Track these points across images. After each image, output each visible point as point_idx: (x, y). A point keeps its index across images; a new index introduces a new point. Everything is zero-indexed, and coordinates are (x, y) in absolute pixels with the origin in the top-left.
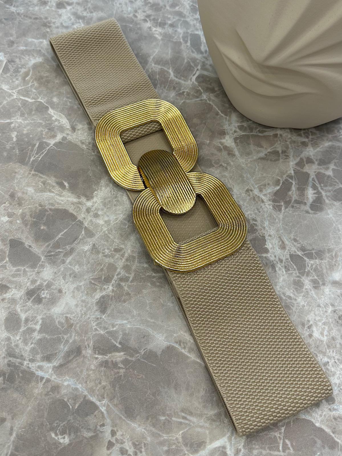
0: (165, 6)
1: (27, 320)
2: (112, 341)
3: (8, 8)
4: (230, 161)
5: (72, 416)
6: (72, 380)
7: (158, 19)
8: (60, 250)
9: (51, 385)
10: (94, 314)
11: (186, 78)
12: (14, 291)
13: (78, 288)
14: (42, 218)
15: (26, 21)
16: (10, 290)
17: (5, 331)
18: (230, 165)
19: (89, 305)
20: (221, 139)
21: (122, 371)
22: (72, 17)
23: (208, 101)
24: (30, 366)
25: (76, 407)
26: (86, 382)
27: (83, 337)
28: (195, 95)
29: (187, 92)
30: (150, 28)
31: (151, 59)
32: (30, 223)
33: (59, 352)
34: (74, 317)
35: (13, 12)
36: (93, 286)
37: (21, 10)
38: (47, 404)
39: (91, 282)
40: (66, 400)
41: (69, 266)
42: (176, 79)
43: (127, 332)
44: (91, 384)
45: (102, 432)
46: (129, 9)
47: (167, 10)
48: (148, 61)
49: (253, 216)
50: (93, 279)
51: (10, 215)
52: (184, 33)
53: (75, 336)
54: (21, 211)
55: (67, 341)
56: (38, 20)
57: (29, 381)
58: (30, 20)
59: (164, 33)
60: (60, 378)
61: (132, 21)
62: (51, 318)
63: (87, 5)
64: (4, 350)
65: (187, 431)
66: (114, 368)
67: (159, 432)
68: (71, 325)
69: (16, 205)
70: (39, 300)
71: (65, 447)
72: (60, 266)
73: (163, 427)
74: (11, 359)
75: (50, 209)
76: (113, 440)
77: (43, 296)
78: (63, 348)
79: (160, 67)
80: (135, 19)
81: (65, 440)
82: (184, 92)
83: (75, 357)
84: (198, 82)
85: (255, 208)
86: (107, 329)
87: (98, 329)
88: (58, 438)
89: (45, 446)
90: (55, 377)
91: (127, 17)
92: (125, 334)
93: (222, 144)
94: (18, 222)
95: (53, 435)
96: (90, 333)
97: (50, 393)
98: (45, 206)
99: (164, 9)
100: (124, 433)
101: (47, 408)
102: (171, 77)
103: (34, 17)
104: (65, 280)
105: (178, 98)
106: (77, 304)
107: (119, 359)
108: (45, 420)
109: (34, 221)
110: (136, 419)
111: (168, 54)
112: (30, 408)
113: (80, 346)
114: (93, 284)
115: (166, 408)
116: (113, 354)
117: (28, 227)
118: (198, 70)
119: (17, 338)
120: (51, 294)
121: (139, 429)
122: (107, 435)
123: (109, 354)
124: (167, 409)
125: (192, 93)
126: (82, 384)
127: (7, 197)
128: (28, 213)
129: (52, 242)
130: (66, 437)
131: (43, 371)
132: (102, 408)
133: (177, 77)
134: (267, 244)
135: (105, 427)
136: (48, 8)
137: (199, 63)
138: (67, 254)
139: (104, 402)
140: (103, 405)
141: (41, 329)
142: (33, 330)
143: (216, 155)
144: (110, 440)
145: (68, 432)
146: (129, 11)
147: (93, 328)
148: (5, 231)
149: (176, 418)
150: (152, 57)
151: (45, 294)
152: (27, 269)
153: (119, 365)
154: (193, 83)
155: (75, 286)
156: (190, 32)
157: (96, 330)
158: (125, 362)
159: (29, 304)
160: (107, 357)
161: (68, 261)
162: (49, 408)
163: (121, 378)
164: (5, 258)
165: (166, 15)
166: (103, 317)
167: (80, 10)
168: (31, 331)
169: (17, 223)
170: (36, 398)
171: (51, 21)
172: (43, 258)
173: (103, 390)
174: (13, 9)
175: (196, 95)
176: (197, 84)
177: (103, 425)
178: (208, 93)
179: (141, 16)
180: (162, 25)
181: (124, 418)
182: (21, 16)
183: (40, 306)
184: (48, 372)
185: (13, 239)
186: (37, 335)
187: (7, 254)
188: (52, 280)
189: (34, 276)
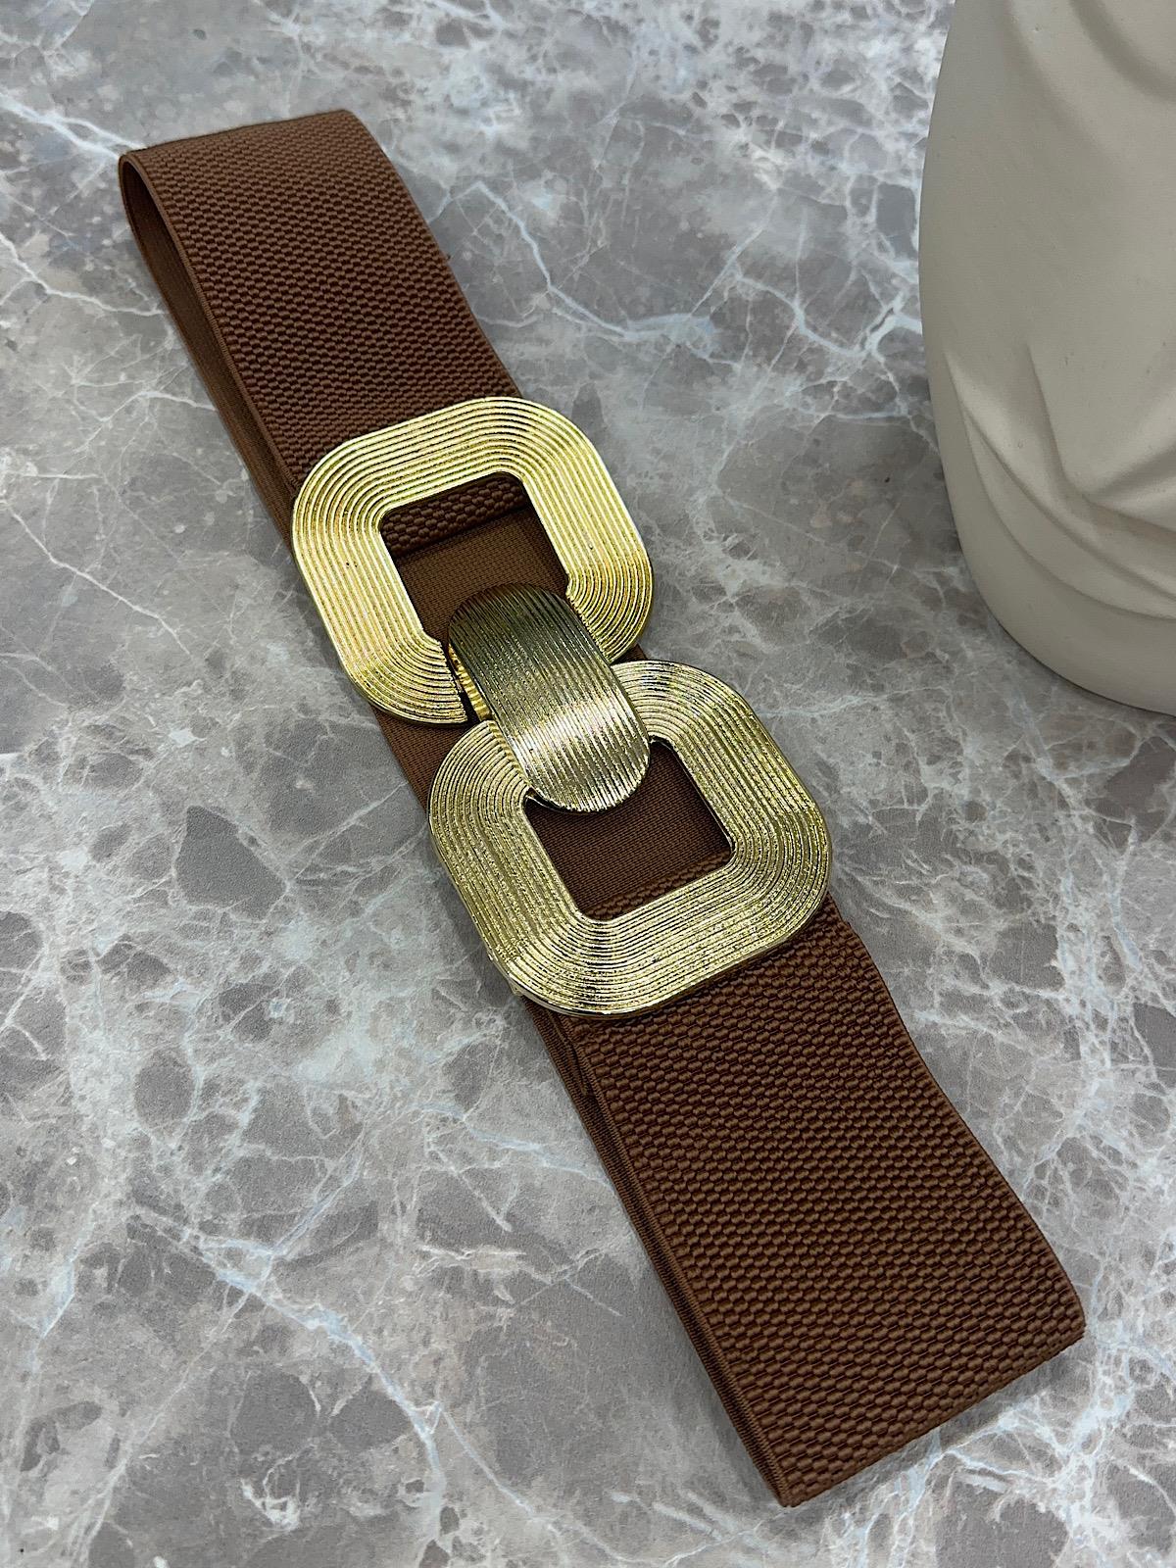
0: (806, 77)
1: (211, 1088)
2: (485, 1204)
3: (274, 24)
4: (963, 645)
5: (317, 1440)
6: (333, 1315)
7: (775, 121)
8: (351, 869)
9: (263, 1321)
10: (435, 1102)
11: (848, 334)
12: (182, 984)
13: (391, 1007)
14: (304, 753)
15: (329, 76)
16: (169, 978)
17: (135, 1113)
18: (964, 657)
19: (421, 1070)
20: (943, 563)
21: (504, 1314)
22: (484, 80)
23: (912, 424)
24: (201, 1245)
25: (336, 1411)
26: (380, 1331)
27: (389, 1177)
28: (869, 400)
29: (845, 384)
30: (745, 147)
31: (734, 257)
32: (262, 762)
33: (302, 1215)
34: (368, 1102)
35: (290, 40)
36: (443, 1007)
37: (317, 36)
38: (241, 1384)
39: (436, 994)
40: (304, 1379)
41: (373, 928)
42: (813, 337)
43: (537, 1184)
44: (394, 1342)
45: (410, 1509)
46: (682, 73)
47: (811, 90)
48: (725, 263)
49: (1022, 851)
50: (443, 983)
51: (200, 727)
52: (860, 178)
53: (363, 1167)
54: (237, 716)
55: (334, 1181)
56: (370, 76)
57: (191, 1296)
58: (341, 74)
59: (788, 171)
60: (295, 1302)
61: (684, 117)
62: (291, 1095)
63: (539, 44)
64: (122, 1178)
65: (699, 1556)
66: (478, 1298)
67: (601, 1544)
68: (355, 1130)
69: (223, 695)
70: (258, 1027)
71: (280, 1540)
72: (340, 922)
73: (617, 1528)
74: (141, 1211)
75: (334, 726)
76: (446, 1544)
77: (275, 1015)
78: (318, 1204)
79: (760, 286)
80: (697, 111)
81: (286, 1516)
82: (832, 384)
83: (354, 1239)
84: (888, 356)
85: (1032, 822)
86: (470, 1161)
87: (441, 1155)
88: (263, 1504)
89: (217, 1524)
90: (281, 1296)
91: (672, 101)
92: (527, 1189)
93: (942, 579)
94: (225, 752)
95: (248, 1492)
96: (414, 1166)
97: (256, 1348)
98: (319, 713)
99: (800, 89)
100: (486, 1527)
101: (239, 1397)
102: (794, 326)
103: (356, 63)
104: (351, 971)
105: (809, 400)
106: (381, 1061)
107: (498, 1272)
108: (228, 1434)
109: (276, 758)
110: (529, 1486)
111: (797, 243)
112: (182, 1386)
113: (373, 1203)
114: (443, 998)
115: (637, 1465)
116: (482, 1250)
117: (255, 775)
118: (891, 311)
119: (170, 1145)
120: (303, 1013)
121: (536, 1520)
122: (427, 1524)
123: (470, 1246)
124: (641, 1469)
125: (860, 391)
126: (365, 1335)
127: (199, 663)
128: (259, 729)
129: (325, 838)
130: (291, 1506)
131: (241, 1270)
132: (423, 1429)
133: (815, 329)
134: (1059, 957)
135: (425, 1494)
136: (407, 37)
137: (897, 289)
138: (370, 886)
139: (431, 1408)
140: (425, 1420)
141: (253, 1123)
142: (226, 1126)
143: (917, 617)
144: (433, 1542)
145: (298, 1491)
146: (680, 82)
147: (427, 1151)
148: (179, 777)
149: (666, 1504)
150: (738, 250)
151: (280, 1009)
152: (233, 917)
153: (496, 1293)
154: (869, 355)
155: (382, 996)
156: (881, 179)
157: (435, 1157)
158: (519, 1284)
159: (227, 1033)
160: (459, 1258)
161: (369, 910)
162: (246, 1397)
163: (497, 1337)
164: (167, 869)
165: (806, 110)
166: (464, 1118)
167: (514, 57)
168: (218, 1126)
169: (219, 754)
170: (208, 1357)
171: (413, 87)
172: (289, 886)
173: (432, 1367)
174: (291, 29)
175: (873, 398)
176: (882, 359)
177: (418, 1487)
178: (916, 399)
179: (718, 101)
180: (787, 141)
181: (491, 1476)
182: (313, 56)
183: (261, 1046)
184: (257, 1276)
185: (202, 810)
186: (238, 1143)
187: (176, 856)
188: (309, 967)
189: (252, 943)
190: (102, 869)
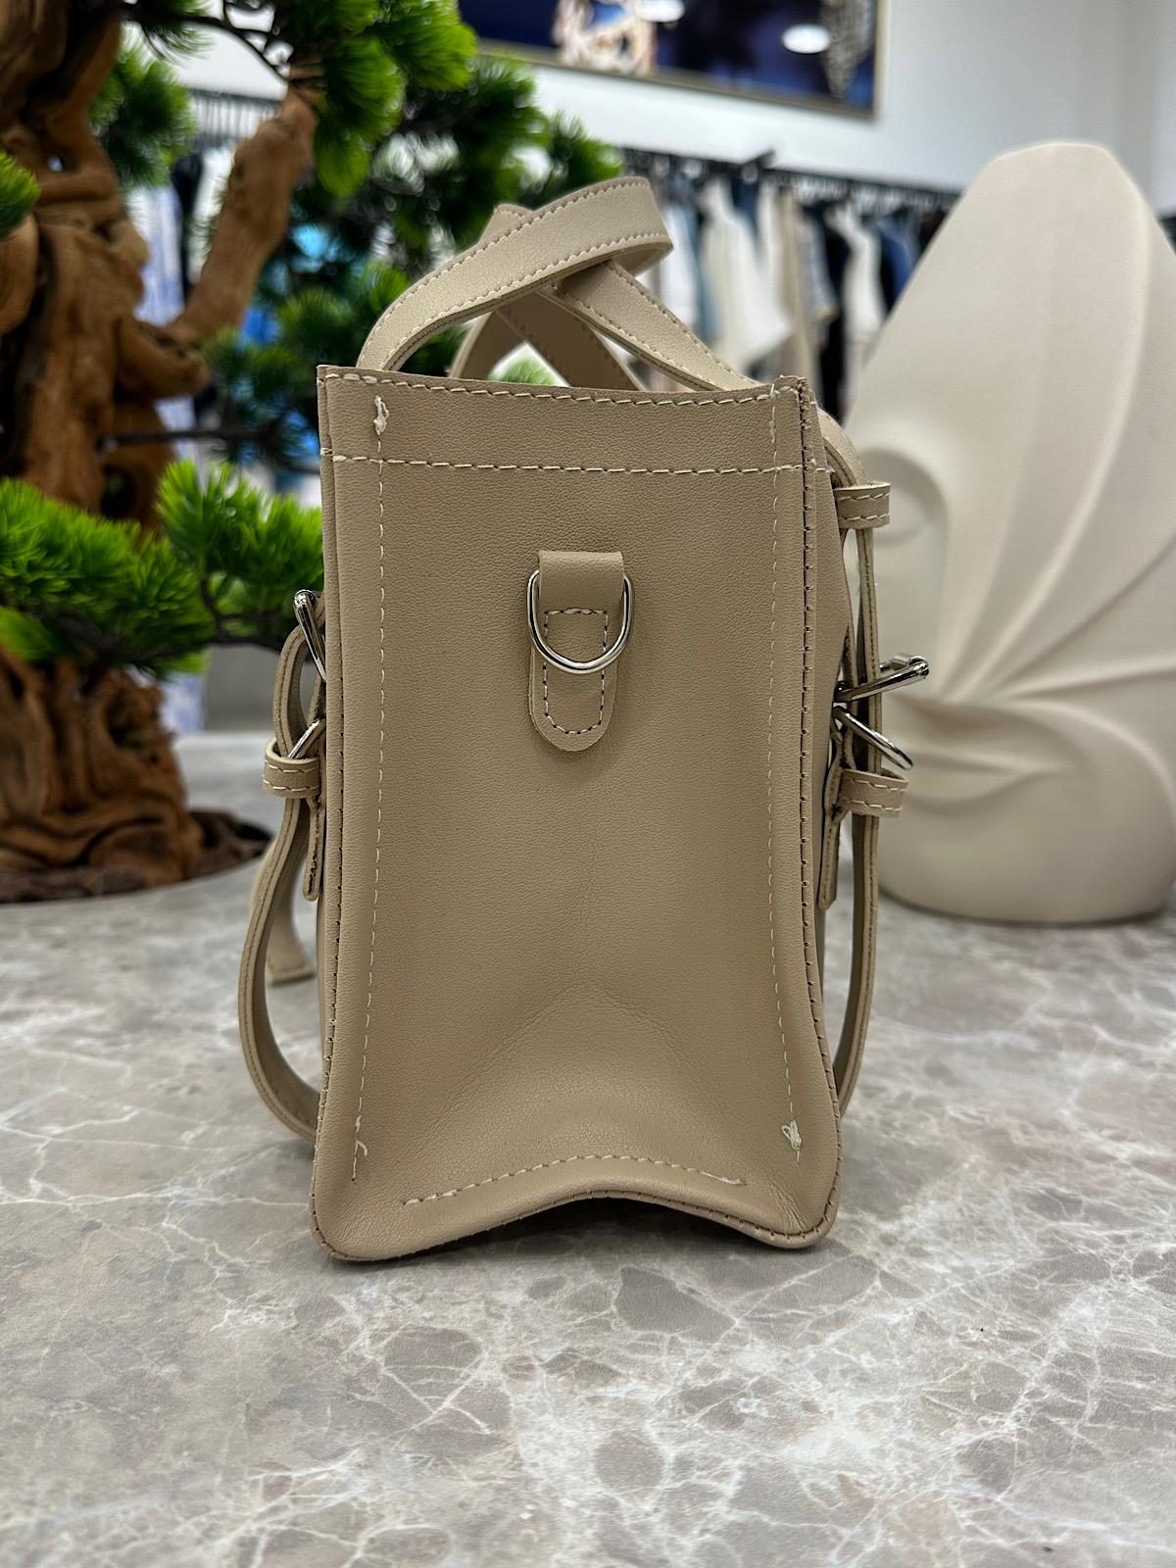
1: (683, 1465)
8: (801, 1312)
10: (957, 1484)
12: (635, 1384)
16: (621, 1380)
17: (597, 1479)
19: (931, 1458)
27: (923, 1546)
34: (875, 1482)
36: (936, 1411)
39: (925, 1401)
41: (837, 1352)
50: (933, 1394)
55: (854, 1546)
62: (780, 1472)
64: (589, 1533)
68: (867, 1504)
70: (733, 1420)
72: (800, 1348)
77: (745, 1411)
86: (1021, 1535)
87: (982, 1530)
96: (950, 1537)
104: (824, 1382)
106: (880, 1450)
114: (938, 1406)
119: (643, 1509)
120: (777, 1410)
129: (768, 1292)
138: (822, 1324)
141: (741, 1494)
142: (708, 1495)
147: (962, 1524)
151: (749, 1406)
152: (682, 1340)
155: (865, 1401)
157: (973, 1530)
161: (830, 1340)
164: (606, 1306)
166: (999, 1498)
168: (699, 1495)
172: (738, 1322)
183: (734, 1434)
185: (635, 1270)
186: (725, 1510)
187: (614, 1298)
188: (775, 1377)
189: (708, 1357)
190: (540, 1304)
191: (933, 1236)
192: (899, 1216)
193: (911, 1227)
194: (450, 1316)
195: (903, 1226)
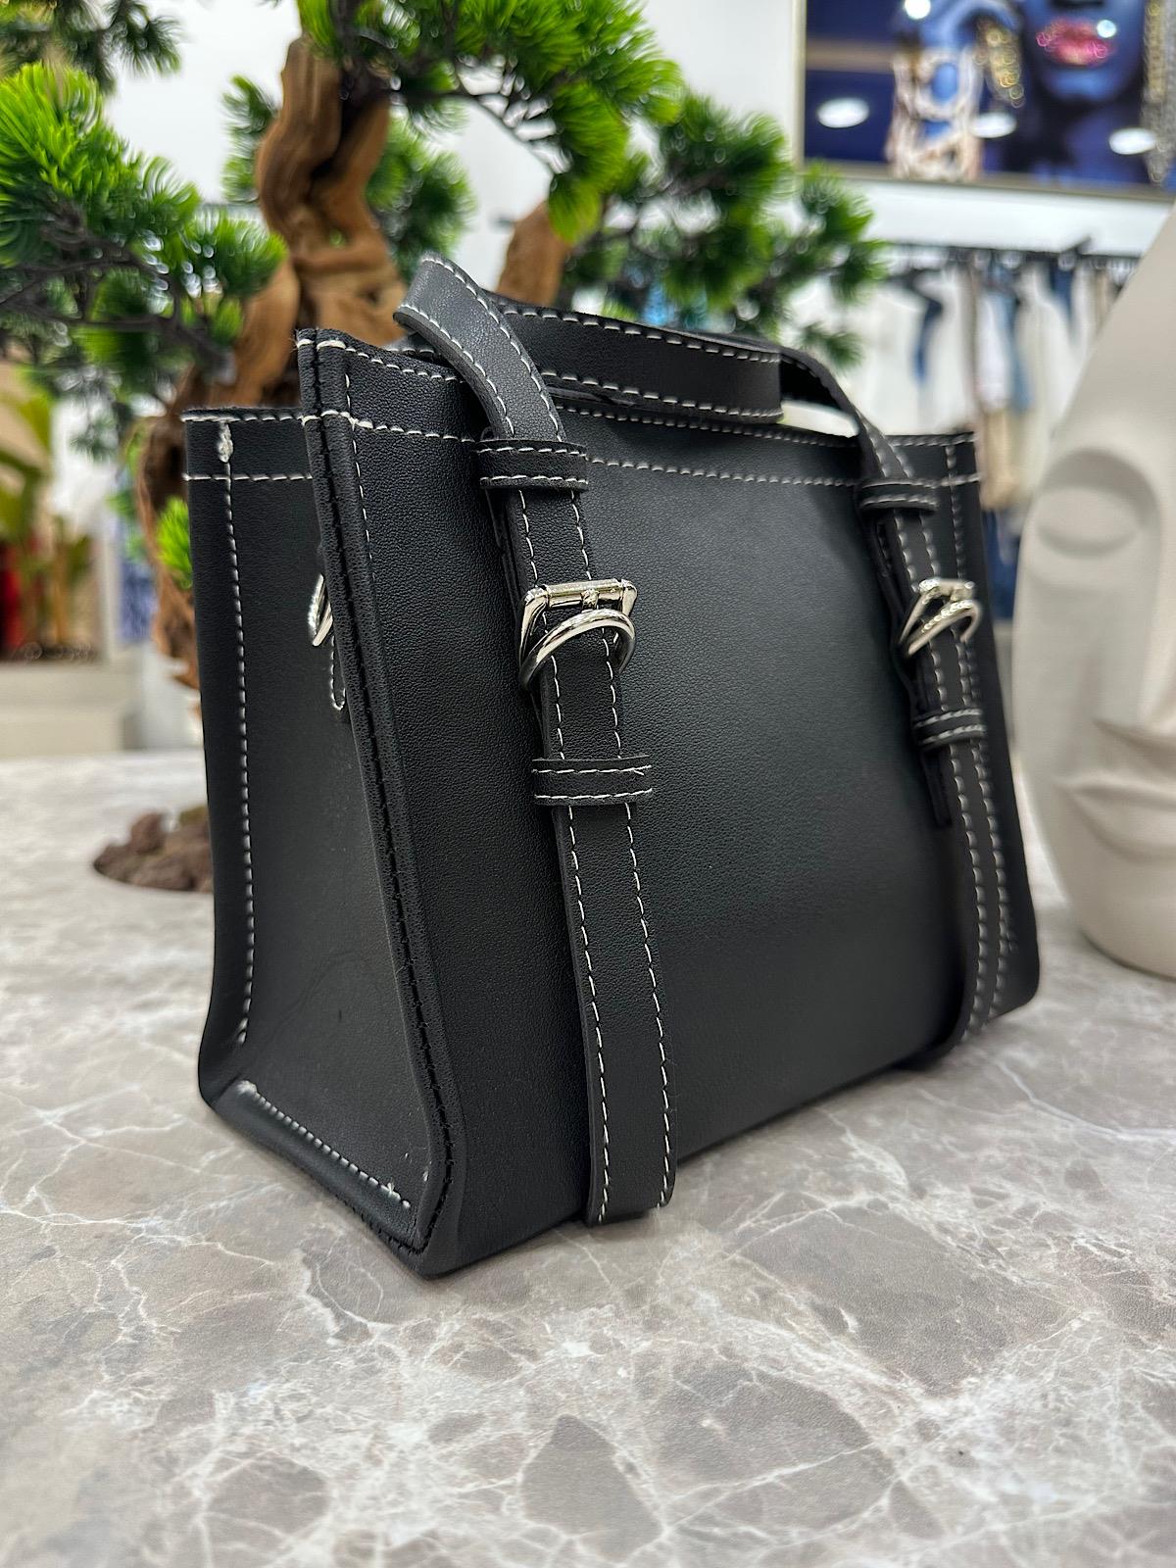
8: (758, 1533)
14: (718, 1393)
32: (662, 1392)
51: (598, 1344)
54: (645, 1345)
69: (635, 1323)
75: (762, 1376)
94: (622, 1372)
98: (746, 1360)
109: (682, 1391)
117: (652, 1402)
128: (669, 1360)
129: (728, 1489)
148: (561, 1384)
164: (511, 1472)
169: (615, 1374)
172: (667, 1531)
185: (578, 1424)
187: (529, 1461)
190: (434, 1452)
191: (992, 1435)
192: (955, 1393)
193: (966, 1414)
194: (322, 1450)
195: (955, 1410)
